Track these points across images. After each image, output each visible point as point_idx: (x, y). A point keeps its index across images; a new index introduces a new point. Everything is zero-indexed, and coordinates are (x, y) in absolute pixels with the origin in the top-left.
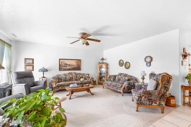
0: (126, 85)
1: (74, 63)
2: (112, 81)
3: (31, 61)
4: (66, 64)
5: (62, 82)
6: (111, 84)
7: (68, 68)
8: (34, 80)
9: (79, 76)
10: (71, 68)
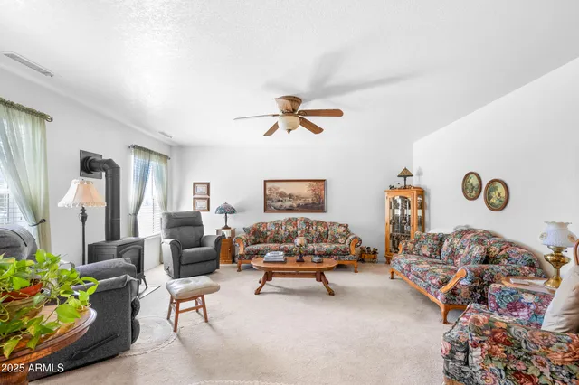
0: (461, 279)
1: (304, 191)
2: (425, 255)
3: (204, 189)
4: (282, 195)
5: (265, 242)
6: (409, 265)
7: (287, 204)
8: (203, 233)
9: (317, 230)
10: (295, 205)
